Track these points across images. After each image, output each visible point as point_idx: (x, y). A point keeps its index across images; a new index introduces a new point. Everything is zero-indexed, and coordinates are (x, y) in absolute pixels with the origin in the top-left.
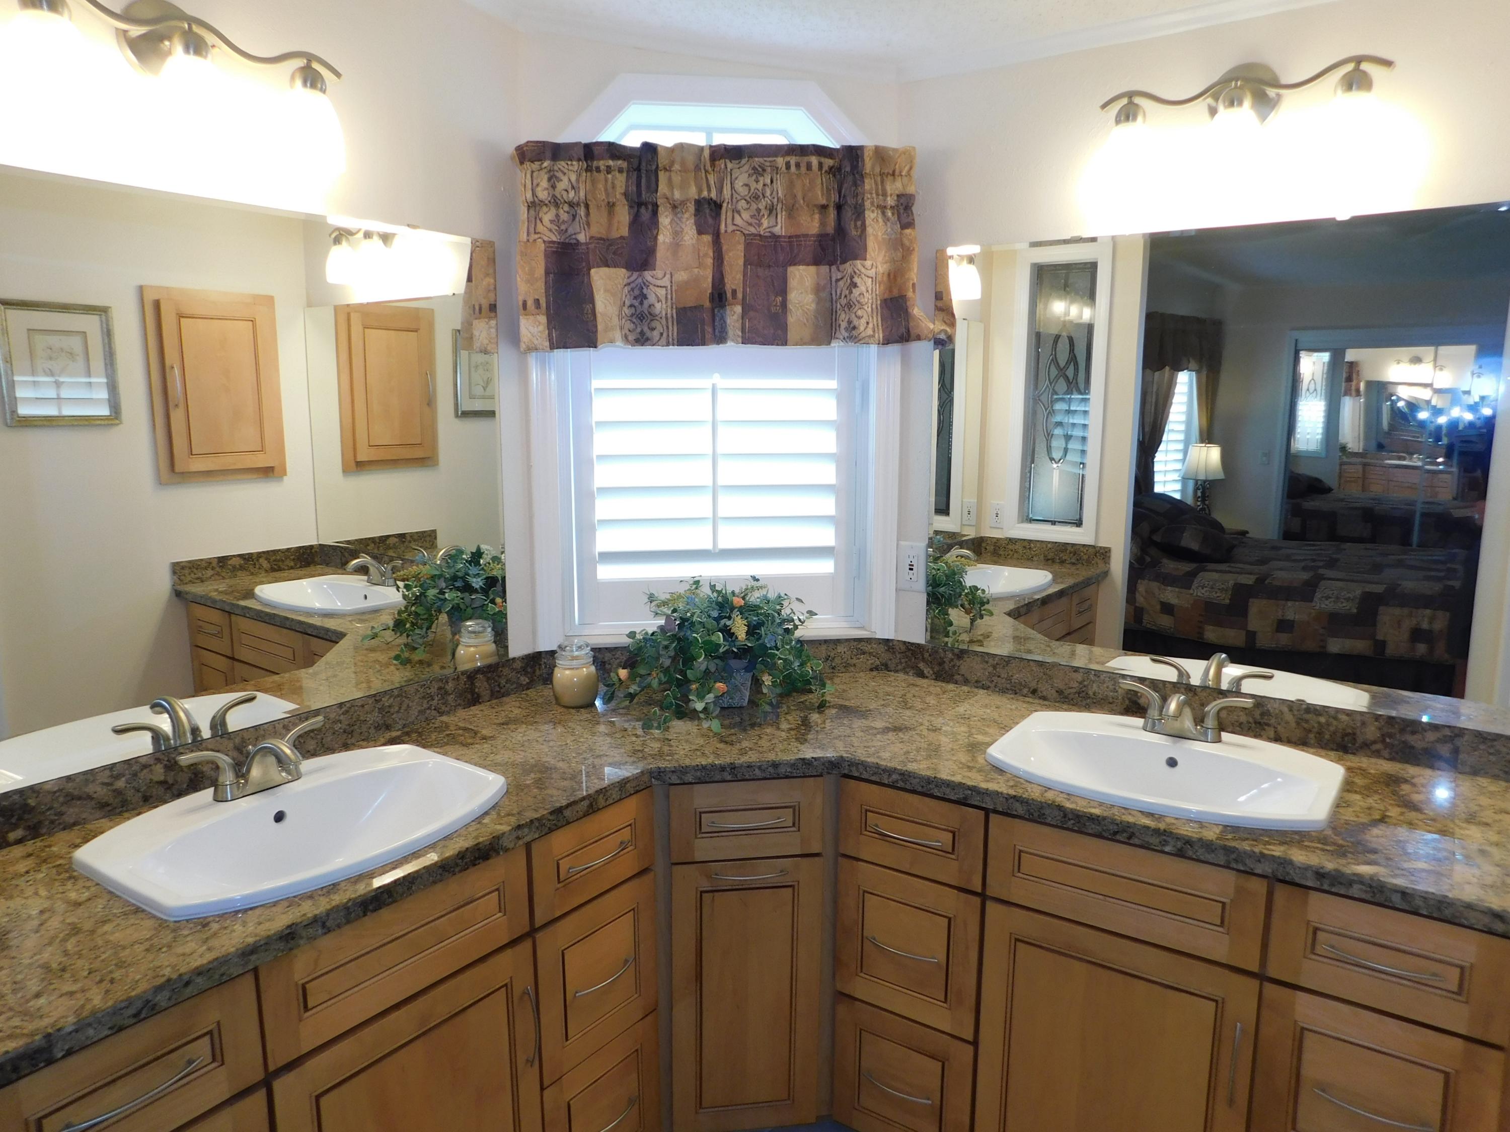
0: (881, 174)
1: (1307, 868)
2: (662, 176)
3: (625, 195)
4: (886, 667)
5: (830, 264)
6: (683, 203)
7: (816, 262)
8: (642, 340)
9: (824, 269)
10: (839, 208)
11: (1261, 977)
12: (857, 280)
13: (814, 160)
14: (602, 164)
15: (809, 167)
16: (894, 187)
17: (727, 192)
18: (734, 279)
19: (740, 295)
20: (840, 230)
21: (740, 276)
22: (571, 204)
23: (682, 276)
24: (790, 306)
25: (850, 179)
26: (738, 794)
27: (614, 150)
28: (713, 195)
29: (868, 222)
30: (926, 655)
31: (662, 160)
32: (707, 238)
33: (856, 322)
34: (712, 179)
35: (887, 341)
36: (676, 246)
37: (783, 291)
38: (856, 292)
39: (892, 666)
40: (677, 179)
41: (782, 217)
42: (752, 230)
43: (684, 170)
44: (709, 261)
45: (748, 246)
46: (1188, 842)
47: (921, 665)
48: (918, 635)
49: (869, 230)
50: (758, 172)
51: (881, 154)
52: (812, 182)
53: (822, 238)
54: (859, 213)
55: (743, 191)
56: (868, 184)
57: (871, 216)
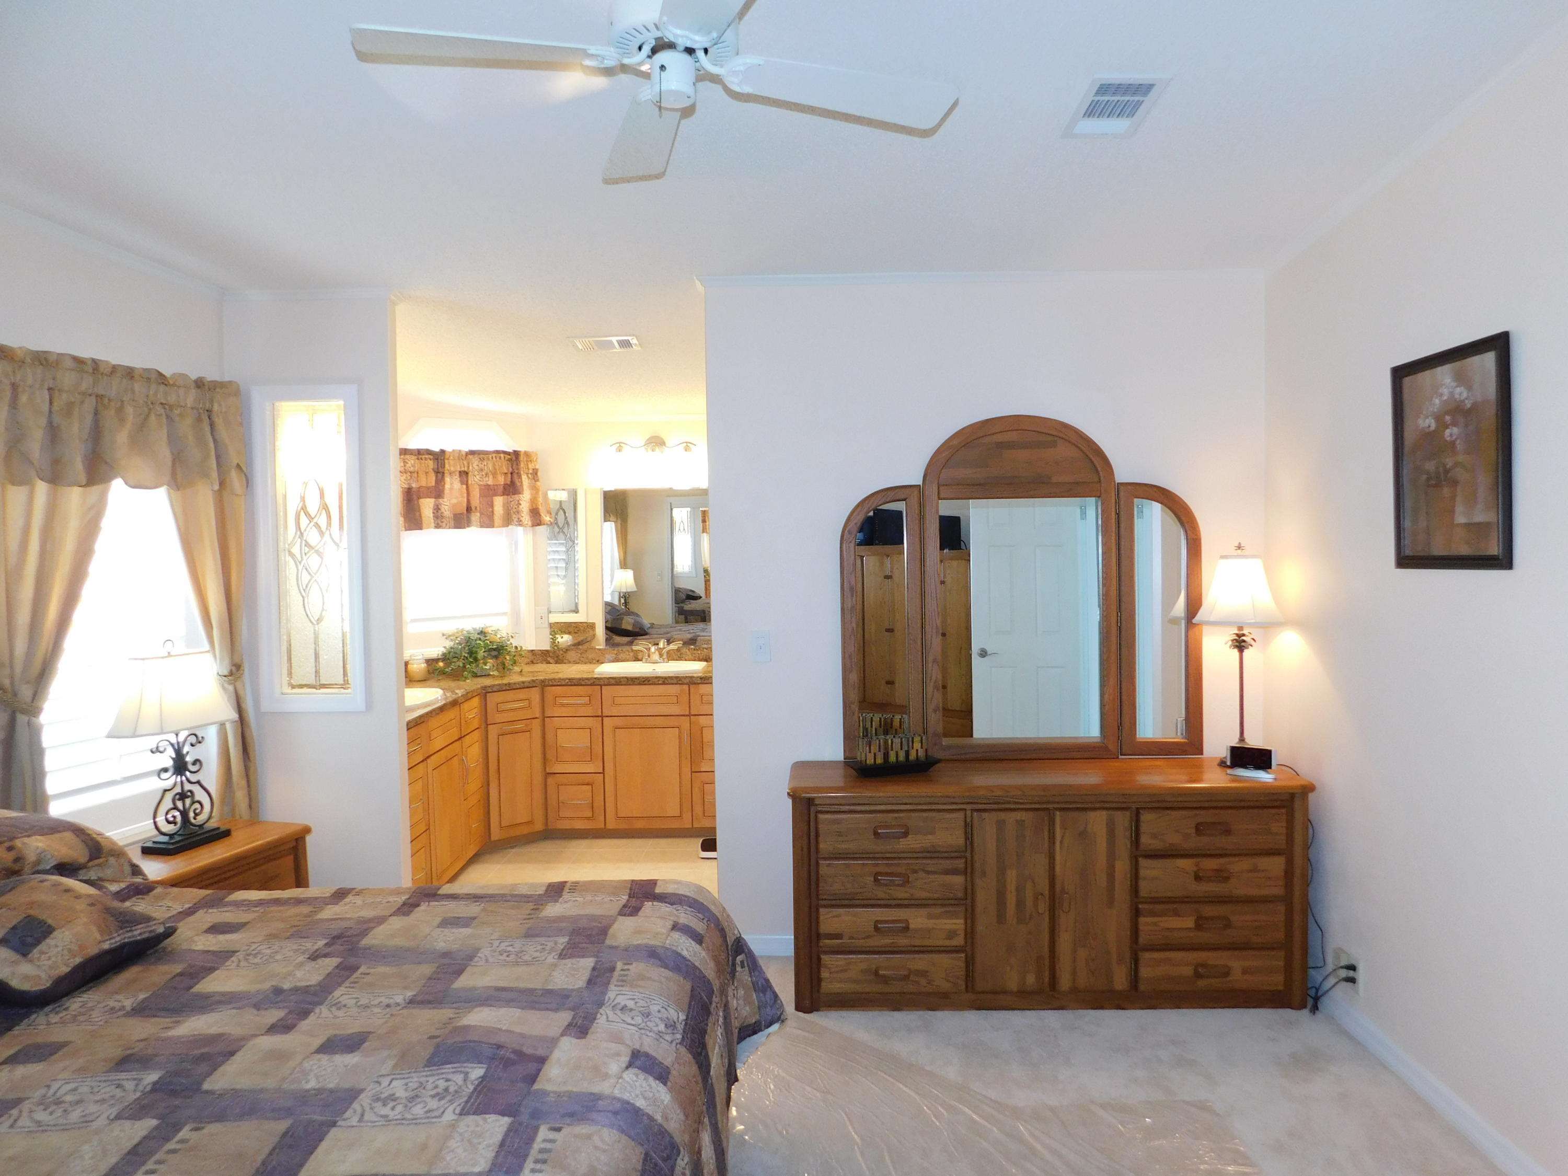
0: (527, 461)
1: (698, 677)
2: (446, 461)
3: (433, 469)
4: (533, 662)
5: (508, 495)
6: (454, 472)
7: (503, 494)
8: (438, 526)
9: (506, 497)
10: (512, 474)
11: (689, 715)
12: (521, 502)
13: (502, 455)
14: (423, 457)
15: (500, 458)
16: (531, 466)
17: (471, 468)
18: (476, 501)
19: (478, 509)
20: (512, 482)
21: (478, 501)
22: (411, 472)
23: (454, 501)
24: (495, 512)
25: (515, 463)
26: (510, 695)
27: (429, 452)
28: (466, 469)
29: (523, 479)
30: (551, 654)
31: (447, 456)
32: (464, 486)
33: (521, 519)
34: (465, 463)
35: (533, 526)
36: (451, 489)
37: (492, 506)
38: (521, 507)
39: (535, 662)
40: (452, 462)
41: (491, 477)
42: (481, 483)
43: (454, 459)
44: (465, 495)
45: (480, 490)
46: (666, 678)
47: (549, 659)
48: (547, 647)
49: (524, 483)
50: (482, 460)
51: (527, 454)
52: (502, 463)
53: (505, 486)
54: (520, 476)
55: (476, 467)
56: (522, 465)
57: (524, 477)
